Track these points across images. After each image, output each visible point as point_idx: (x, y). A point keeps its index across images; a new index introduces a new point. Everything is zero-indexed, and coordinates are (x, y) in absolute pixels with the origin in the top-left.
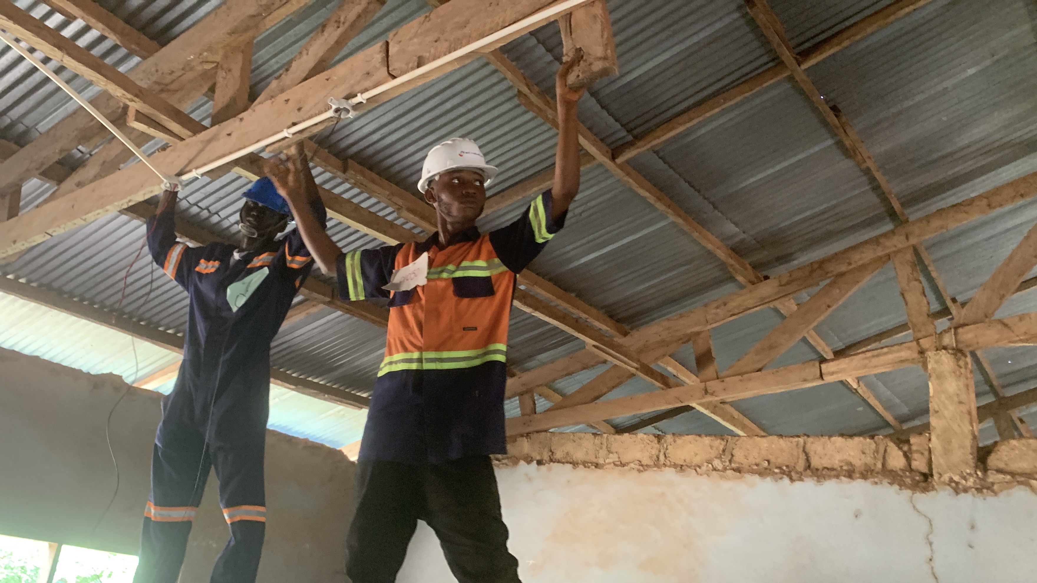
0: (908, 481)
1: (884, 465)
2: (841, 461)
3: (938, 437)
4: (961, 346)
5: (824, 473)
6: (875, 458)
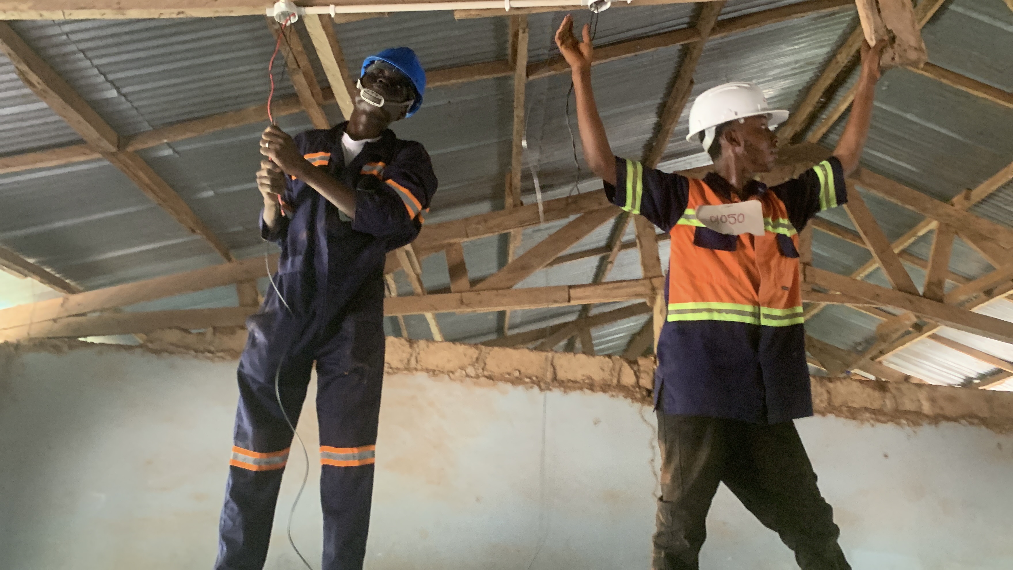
0: (638, 396)
1: (619, 381)
2: (584, 375)
5: (569, 384)
6: (612, 375)
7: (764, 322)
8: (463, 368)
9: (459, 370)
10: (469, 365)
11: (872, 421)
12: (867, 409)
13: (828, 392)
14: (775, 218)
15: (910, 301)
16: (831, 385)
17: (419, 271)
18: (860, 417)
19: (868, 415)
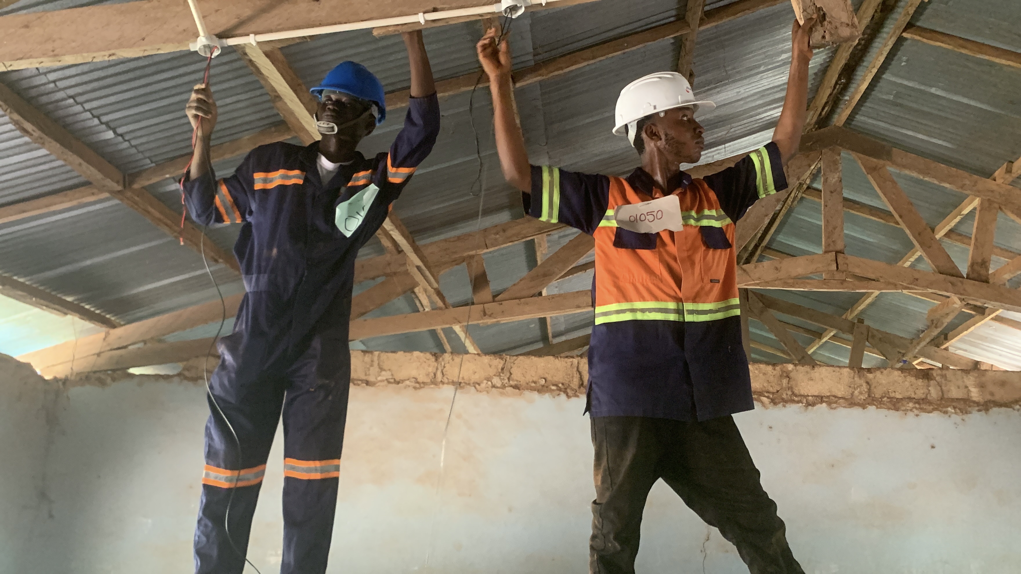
7: (689, 318)
8: (488, 379)
9: (485, 381)
10: (495, 375)
11: (916, 412)
12: (910, 399)
13: (868, 383)
14: (700, 210)
15: (953, 284)
16: (870, 376)
17: (436, 285)
18: (903, 408)
19: (911, 405)
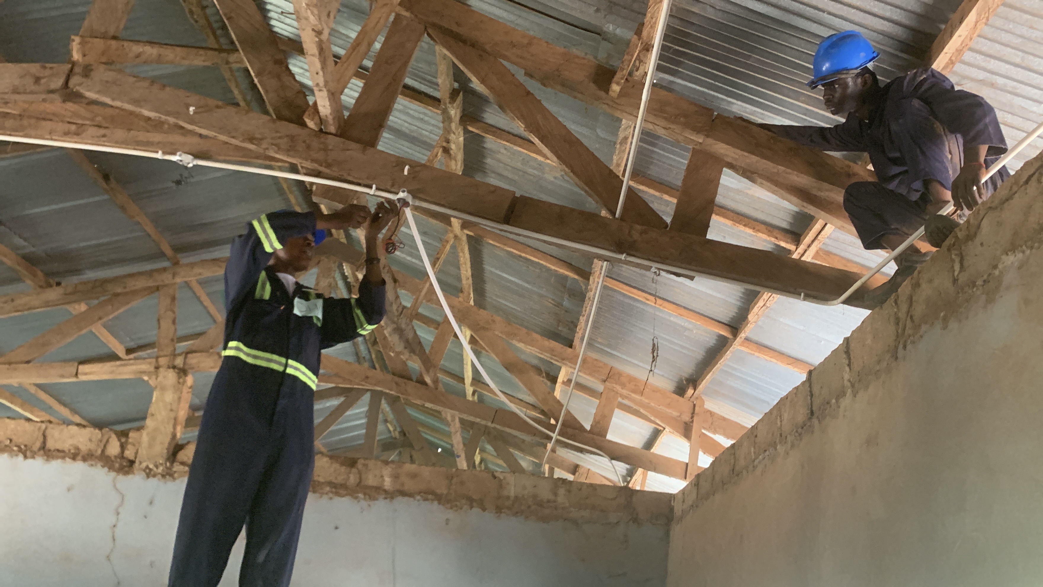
0: (117, 465)
1: (103, 451)
2: (71, 445)
3: (148, 434)
4: (186, 367)
5: (54, 453)
6: (98, 445)
11: (331, 495)
19: (328, 489)
